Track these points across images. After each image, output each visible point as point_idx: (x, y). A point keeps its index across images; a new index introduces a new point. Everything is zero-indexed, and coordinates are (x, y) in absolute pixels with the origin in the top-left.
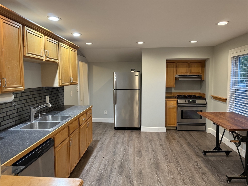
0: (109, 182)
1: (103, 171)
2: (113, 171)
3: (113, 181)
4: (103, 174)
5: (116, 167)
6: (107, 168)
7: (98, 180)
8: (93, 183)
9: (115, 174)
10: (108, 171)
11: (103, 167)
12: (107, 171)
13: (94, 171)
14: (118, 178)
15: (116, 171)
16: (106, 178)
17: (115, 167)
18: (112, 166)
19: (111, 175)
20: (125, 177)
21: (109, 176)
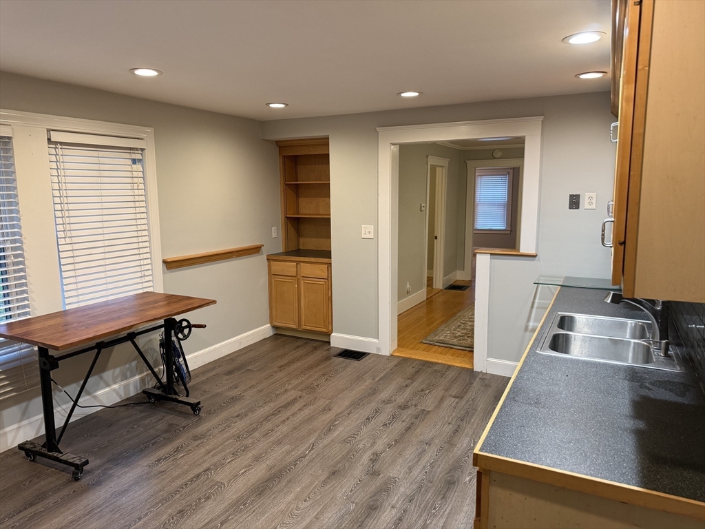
0: (426, 472)
1: (435, 509)
2: (404, 500)
3: (416, 472)
4: (437, 498)
5: (388, 510)
6: (421, 516)
7: (453, 483)
8: (468, 479)
9: (402, 490)
10: (420, 505)
11: (431, 523)
12: (422, 506)
13: (463, 514)
14: (401, 475)
15: (396, 498)
16: (432, 483)
17: (394, 512)
18: (400, 520)
19: (414, 487)
20: (379, 475)
21: (420, 487)
